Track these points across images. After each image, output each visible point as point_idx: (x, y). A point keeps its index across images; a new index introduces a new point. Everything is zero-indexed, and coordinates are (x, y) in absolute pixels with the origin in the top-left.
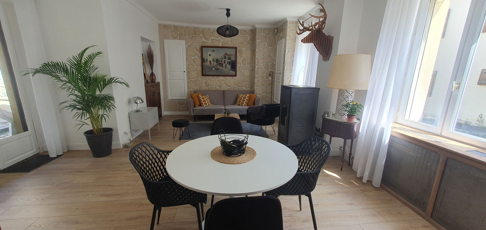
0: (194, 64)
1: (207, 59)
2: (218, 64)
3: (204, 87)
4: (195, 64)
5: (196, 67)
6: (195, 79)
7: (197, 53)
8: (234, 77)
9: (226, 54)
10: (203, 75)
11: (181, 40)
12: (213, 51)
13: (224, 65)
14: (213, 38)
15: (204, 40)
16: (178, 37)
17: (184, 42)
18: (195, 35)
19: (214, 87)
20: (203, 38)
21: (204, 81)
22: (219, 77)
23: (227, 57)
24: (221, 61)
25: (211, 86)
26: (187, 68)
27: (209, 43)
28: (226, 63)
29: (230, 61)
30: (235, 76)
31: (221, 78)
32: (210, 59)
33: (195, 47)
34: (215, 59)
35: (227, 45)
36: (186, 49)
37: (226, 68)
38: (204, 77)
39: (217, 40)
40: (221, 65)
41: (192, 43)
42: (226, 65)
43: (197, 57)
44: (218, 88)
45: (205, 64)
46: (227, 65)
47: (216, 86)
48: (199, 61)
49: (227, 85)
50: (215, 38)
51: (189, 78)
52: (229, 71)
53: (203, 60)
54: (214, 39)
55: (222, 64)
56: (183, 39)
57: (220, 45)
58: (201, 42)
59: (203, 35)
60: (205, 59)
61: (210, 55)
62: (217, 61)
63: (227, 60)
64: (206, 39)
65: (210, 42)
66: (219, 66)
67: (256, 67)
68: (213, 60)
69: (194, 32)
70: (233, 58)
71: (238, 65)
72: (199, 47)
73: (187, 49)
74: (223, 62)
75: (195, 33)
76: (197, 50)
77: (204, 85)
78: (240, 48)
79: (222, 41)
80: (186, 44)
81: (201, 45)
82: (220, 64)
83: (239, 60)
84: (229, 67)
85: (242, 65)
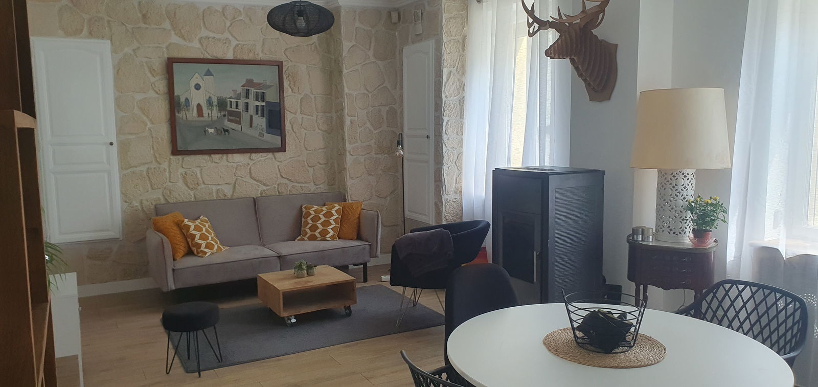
0: (145, 118)
1: (187, 100)
2: (224, 116)
3: (182, 193)
4: (148, 117)
5: (149, 125)
6: (147, 166)
7: (153, 80)
8: (278, 155)
9: (250, 83)
10: (175, 152)
11: (98, 38)
12: (208, 73)
13: (245, 117)
14: (204, 33)
15: (175, 39)
16: (85, 30)
17: (106, 45)
18: (145, 23)
19: (215, 188)
20: (173, 33)
21: (181, 171)
22: (230, 155)
23: (253, 91)
24: (234, 105)
25: (203, 186)
26: (120, 131)
27: (194, 49)
28: (252, 110)
29: (264, 104)
30: (283, 149)
31: (237, 158)
32: (198, 98)
33: (146, 62)
34: (215, 101)
35: (251, 57)
36: (114, 67)
37: (251, 126)
38: (180, 157)
39: (219, 40)
40: (236, 117)
41: (134, 50)
42: (251, 117)
43: (152, 94)
44: (228, 191)
45: (181, 115)
46: (255, 118)
47: (219, 187)
48: (161, 108)
49: (257, 181)
50: (211, 35)
51: (125, 163)
52: (261, 135)
53: (174, 105)
54: (207, 38)
55: (238, 115)
56: (103, 38)
57: (230, 56)
58: (164, 46)
59: (172, 25)
60: (182, 100)
61: (198, 87)
62: (222, 104)
63: (253, 103)
64: (183, 37)
65: (196, 44)
66: (229, 120)
67: (348, 120)
68: (210, 103)
69: (140, 15)
70: (272, 97)
71: (288, 117)
72: (158, 64)
73: (118, 70)
74: (241, 108)
75: (144, 16)
76: (152, 71)
77: (180, 184)
78: (290, 64)
79: (234, 43)
80: (114, 51)
81: (166, 56)
82: (231, 113)
83: (291, 101)
84: (261, 122)
85: (299, 116)
